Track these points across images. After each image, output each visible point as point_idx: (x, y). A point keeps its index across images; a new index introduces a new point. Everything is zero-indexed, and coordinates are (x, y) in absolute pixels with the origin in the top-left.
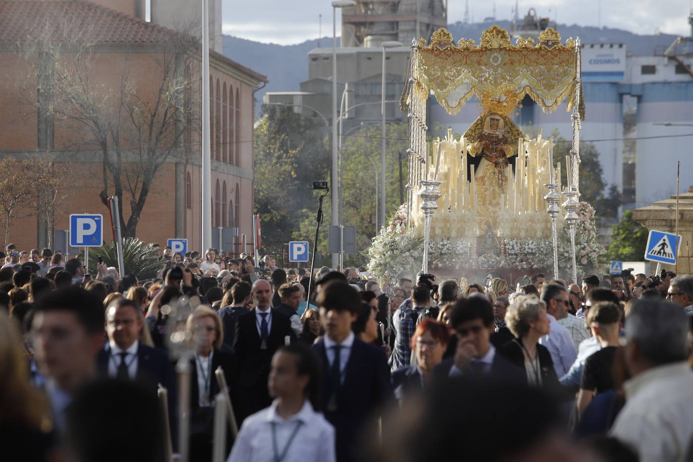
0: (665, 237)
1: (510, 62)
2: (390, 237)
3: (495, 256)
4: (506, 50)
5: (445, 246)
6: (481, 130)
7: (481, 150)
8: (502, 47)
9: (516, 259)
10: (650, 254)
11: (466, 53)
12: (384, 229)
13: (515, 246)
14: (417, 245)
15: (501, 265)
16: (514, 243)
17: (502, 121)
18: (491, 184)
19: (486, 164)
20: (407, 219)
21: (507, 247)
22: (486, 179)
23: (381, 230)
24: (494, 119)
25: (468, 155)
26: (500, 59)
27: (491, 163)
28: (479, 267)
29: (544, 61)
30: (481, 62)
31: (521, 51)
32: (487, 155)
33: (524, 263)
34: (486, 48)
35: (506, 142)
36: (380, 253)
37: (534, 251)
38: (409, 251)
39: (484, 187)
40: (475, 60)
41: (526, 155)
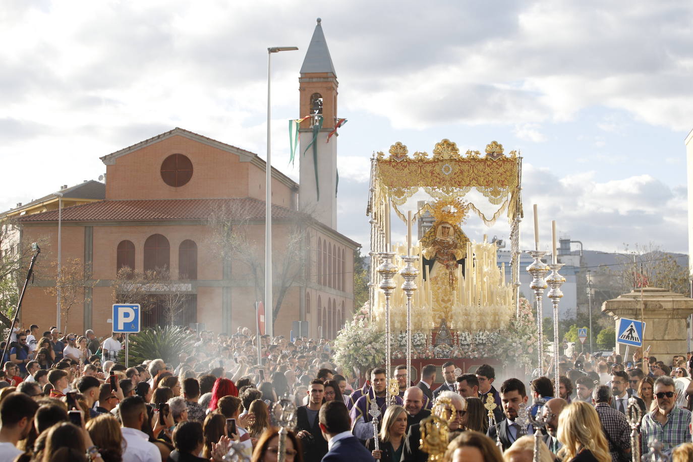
0: (632, 324)
1: (460, 171)
2: (353, 331)
3: (449, 347)
4: (456, 161)
5: (404, 339)
6: (434, 237)
7: (434, 254)
8: (452, 158)
9: (468, 349)
10: (620, 338)
11: (420, 164)
12: (349, 324)
13: (467, 338)
14: (379, 337)
15: (455, 355)
16: (467, 334)
17: (452, 229)
18: (443, 283)
19: (439, 266)
20: (369, 314)
21: (460, 338)
22: (439, 279)
23: (346, 324)
24: (445, 228)
25: (423, 258)
26: (451, 169)
27: (443, 265)
28: (434, 357)
29: (491, 171)
30: (434, 172)
31: (469, 162)
32: (440, 259)
33: (476, 352)
34: (438, 159)
35: (456, 247)
36: (344, 345)
37: (484, 342)
38: (370, 343)
39: (437, 285)
40: (429, 171)
41: (474, 257)
